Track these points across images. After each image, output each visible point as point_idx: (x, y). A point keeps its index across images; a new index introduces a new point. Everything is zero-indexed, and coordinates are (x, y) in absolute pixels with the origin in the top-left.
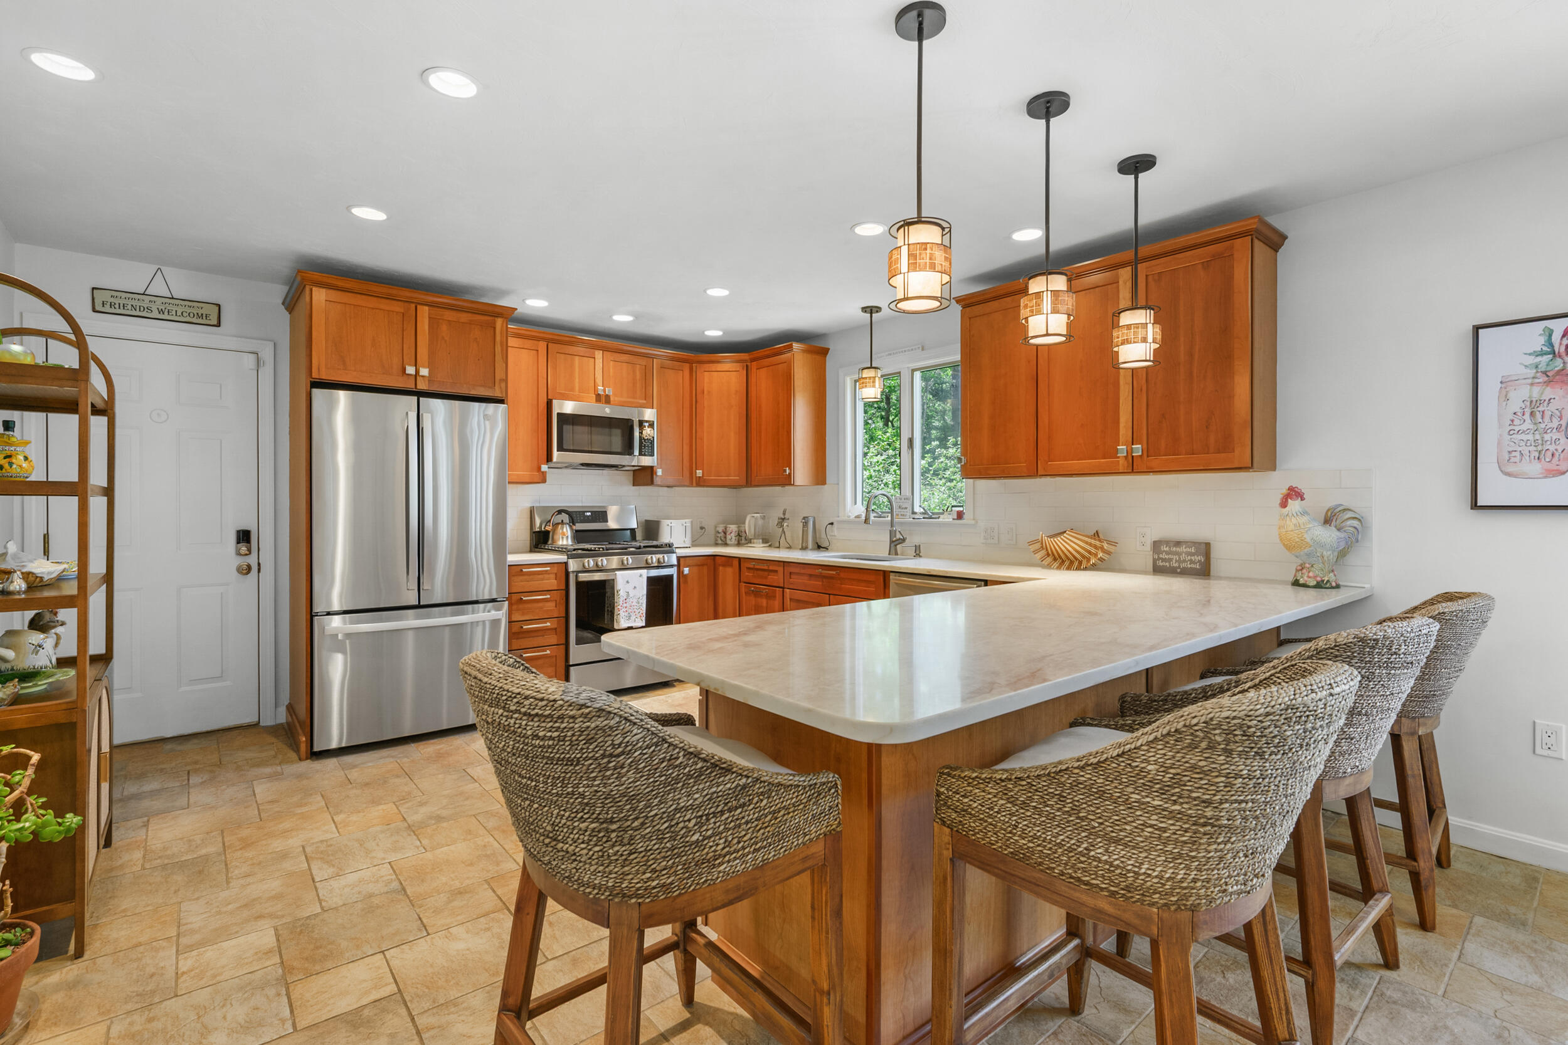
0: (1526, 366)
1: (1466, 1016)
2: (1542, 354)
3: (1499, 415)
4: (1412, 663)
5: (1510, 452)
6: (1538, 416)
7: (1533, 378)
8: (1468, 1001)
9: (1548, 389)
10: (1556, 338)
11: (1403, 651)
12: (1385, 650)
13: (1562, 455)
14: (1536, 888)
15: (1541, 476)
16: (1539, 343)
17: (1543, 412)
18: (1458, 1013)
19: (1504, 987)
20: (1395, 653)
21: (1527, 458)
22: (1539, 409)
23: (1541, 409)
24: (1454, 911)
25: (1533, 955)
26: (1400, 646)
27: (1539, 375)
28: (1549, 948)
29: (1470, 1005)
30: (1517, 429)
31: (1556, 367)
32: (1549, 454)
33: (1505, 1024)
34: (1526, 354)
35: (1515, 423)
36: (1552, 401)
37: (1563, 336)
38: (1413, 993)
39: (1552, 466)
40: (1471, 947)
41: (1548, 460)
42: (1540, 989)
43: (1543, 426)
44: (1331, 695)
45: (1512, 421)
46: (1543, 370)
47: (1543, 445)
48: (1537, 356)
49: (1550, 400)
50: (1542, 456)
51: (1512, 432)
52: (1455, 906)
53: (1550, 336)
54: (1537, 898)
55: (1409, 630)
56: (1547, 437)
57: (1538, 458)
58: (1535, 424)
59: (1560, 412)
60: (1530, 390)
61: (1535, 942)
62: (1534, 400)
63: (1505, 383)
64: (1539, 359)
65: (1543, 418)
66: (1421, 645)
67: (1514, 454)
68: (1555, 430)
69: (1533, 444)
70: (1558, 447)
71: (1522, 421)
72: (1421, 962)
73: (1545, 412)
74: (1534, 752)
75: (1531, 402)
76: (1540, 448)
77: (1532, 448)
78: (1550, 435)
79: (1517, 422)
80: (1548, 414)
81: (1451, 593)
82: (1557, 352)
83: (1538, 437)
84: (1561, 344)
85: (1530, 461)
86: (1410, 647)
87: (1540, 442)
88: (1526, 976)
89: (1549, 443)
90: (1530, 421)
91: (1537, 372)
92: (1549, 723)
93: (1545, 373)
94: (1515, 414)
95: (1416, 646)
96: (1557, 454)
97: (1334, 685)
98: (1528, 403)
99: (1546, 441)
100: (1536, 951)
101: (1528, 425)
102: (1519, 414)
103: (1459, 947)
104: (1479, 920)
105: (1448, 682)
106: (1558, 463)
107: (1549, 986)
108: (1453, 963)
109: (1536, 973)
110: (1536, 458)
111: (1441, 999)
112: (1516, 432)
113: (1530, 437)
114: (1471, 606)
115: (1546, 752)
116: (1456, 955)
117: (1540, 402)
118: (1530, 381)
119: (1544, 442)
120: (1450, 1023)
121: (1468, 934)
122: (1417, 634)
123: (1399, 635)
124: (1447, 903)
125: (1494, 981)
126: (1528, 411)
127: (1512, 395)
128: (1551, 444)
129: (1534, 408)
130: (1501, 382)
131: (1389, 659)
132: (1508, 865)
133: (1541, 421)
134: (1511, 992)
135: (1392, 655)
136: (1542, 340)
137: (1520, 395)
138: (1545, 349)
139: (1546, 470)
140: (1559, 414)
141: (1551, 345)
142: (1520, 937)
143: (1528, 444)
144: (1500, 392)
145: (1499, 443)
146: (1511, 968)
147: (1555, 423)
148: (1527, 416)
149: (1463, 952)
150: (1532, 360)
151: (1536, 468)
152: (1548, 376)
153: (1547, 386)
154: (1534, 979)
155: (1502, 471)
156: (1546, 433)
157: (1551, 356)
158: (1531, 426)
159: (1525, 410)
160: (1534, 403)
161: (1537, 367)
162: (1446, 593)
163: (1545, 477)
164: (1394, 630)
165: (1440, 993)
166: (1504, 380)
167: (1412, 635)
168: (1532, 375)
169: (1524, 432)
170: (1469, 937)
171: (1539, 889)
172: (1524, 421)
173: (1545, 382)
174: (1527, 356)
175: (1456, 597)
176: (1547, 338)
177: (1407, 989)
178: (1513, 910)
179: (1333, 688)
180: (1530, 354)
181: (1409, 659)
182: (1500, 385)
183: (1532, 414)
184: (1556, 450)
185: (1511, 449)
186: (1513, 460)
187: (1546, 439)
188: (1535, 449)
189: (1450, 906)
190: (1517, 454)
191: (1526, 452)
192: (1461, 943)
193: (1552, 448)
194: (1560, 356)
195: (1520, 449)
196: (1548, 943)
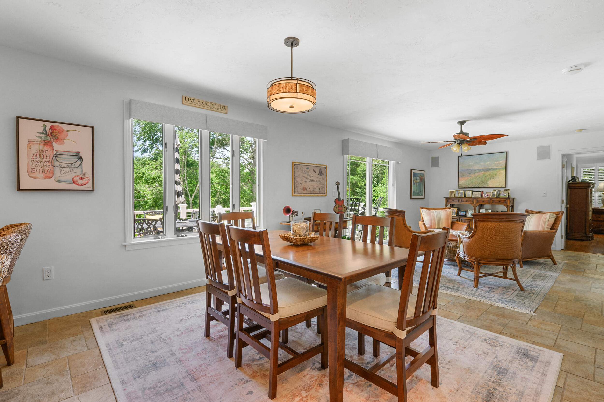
0: (37, 137)
1: (34, 385)
2: (42, 133)
3: (28, 155)
4: (12, 252)
5: (32, 169)
6: (42, 156)
7: (40, 142)
8: (33, 379)
9: (45, 147)
10: (48, 129)
11: (9, 247)
12: (2, 249)
13: (50, 171)
14: (47, 328)
15: (43, 178)
16: (42, 130)
17: (44, 155)
18: (31, 386)
19: (44, 366)
20: (6, 249)
21: (39, 171)
22: (42, 154)
23: (43, 154)
24: (20, 351)
25: (51, 350)
26: (8, 246)
27: (42, 141)
28: (56, 344)
29: (35, 380)
30: (35, 160)
31: (48, 139)
32: (46, 171)
33: (48, 378)
34: (37, 132)
35: (34, 158)
36: (47, 151)
37: (50, 129)
38: (12, 391)
39: (47, 175)
40: (30, 360)
41: (46, 173)
42: (56, 359)
43: (44, 160)
44: (4, 266)
45: (33, 157)
46: (43, 139)
47: (44, 167)
48: (41, 134)
49: (46, 151)
50: (44, 171)
51: (33, 161)
52: (20, 350)
53: (45, 127)
54: (48, 331)
55: (11, 238)
56: (45, 164)
57: (42, 172)
58: (41, 159)
59: (49, 156)
60: (39, 146)
61: (51, 345)
62: (41, 150)
63: (30, 142)
64: (42, 135)
65: (44, 157)
66: (16, 244)
67: (33, 169)
68: (48, 162)
69: (40, 166)
70: (49, 168)
71: (36, 157)
72: (12, 378)
73: (45, 155)
74: (43, 279)
75: (39, 151)
76: (43, 168)
77: (40, 168)
78: (46, 164)
79: (34, 157)
80: (45, 156)
81: (12, 225)
82: (48, 134)
83: (42, 164)
84: (49, 131)
85: (40, 173)
86: (12, 245)
87: (43, 166)
88: (51, 358)
89: (46, 166)
90: (39, 158)
91: (41, 140)
92: (48, 268)
93: (44, 141)
94: (33, 154)
95: (14, 245)
96: (49, 171)
97: (4, 262)
98: (38, 151)
99: (45, 166)
100: (52, 348)
101: (38, 159)
102: (35, 154)
103: (25, 363)
104: (30, 349)
105: (15, 260)
106: (49, 174)
107: (59, 356)
108: (24, 370)
109: (53, 355)
110: (42, 171)
111: (23, 386)
112: (34, 161)
113: (39, 164)
114: (25, 228)
115: (47, 278)
116: (25, 366)
117: (43, 151)
118: (39, 143)
119: (44, 166)
120: (29, 391)
121: (27, 356)
122: (15, 239)
123: (8, 241)
124: (16, 350)
125: (41, 366)
126: (38, 154)
127: (32, 147)
128: (47, 167)
129: (40, 153)
130: (28, 141)
131: (3, 252)
132: (36, 325)
133: (43, 158)
134: (47, 366)
135: (4, 250)
136: (43, 129)
137: (35, 148)
138: (44, 132)
139: (45, 176)
140: (49, 157)
141: (46, 131)
142: (45, 346)
143: (39, 166)
144: (28, 145)
145: (28, 165)
146: (45, 358)
147: (48, 160)
148: (38, 156)
149: (27, 364)
150: (39, 135)
151: (41, 175)
152: (45, 142)
153: (45, 146)
154: (54, 357)
155: (29, 176)
156: (45, 163)
157: (46, 135)
158: (40, 160)
159: (38, 153)
160: (40, 151)
161: (41, 138)
162: (10, 225)
163: (45, 179)
164: (5, 239)
165: (22, 384)
166: (29, 141)
167: (13, 240)
168: (39, 141)
169: (37, 161)
170: (28, 357)
171: (48, 327)
172: (37, 157)
173: (44, 144)
174: (38, 133)
175: (15, 226)
176: (44, 128)
177: (8, 392)
178: (41, 339)
179: (4, 263)
180: (39, 133)
181: (11, 251)
182: (28, 142)
183: (40, 155)
184: (48, 169)
185: (32, 168)
186: (33, 172)
187: (45, 165)
188: (41, 168)
189: (18, 351)
190: (35, 170)
191: (38, 169)
192: (26, 362)
193: (47, 168)
194: (49, 136)
195: (36, 168)
196: (55, 343)
